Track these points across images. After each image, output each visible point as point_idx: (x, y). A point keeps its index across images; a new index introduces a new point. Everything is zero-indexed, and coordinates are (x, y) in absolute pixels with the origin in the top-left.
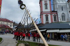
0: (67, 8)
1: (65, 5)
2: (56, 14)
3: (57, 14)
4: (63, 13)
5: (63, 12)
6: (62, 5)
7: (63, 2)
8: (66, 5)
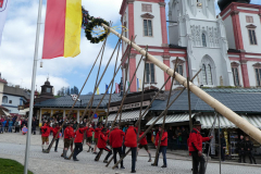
0: (219, 40)
1: (215, 25)
2: (182, 58)
3: (186, 56)
4: (207, 57)
5: (205, 52)
6: (203, 24)
7: (206, 15)
8: (218, 29)
